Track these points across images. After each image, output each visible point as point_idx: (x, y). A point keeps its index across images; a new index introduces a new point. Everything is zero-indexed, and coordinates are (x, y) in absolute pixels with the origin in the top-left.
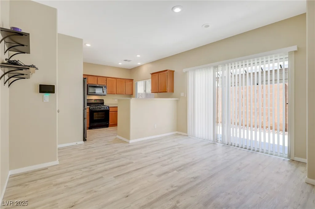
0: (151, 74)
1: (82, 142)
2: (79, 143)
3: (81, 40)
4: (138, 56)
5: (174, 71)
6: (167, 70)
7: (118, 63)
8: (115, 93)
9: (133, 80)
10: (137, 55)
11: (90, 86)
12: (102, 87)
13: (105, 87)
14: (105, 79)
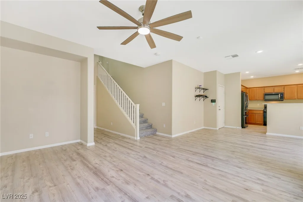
1: (240, 128)
2: (238, 128)
3: (239, 73)
8: (296, 97)
11: (265, 95)
12: (278, 94)
13: (281, 94)
14: (283, 87)
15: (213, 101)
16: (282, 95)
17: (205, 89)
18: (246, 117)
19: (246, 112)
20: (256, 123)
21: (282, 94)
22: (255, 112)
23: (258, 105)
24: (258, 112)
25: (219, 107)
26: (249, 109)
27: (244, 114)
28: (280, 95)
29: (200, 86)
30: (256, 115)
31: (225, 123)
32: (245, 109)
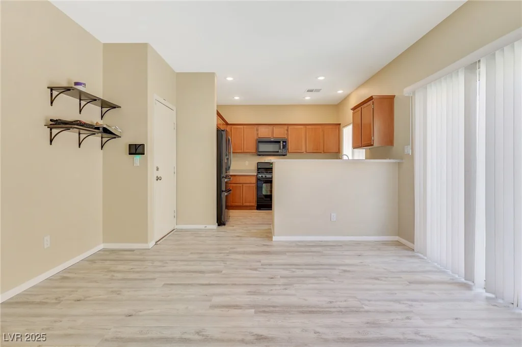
0: (352, 109)
1: (215, 226)
2: (209, 227)
3: (212, 75)
4: (321, 78)
5: (395, 96)
6: (371, 98)
7: (304, 97)
8: (304, 150)
9: (340, 124)
10: (318, 77)
11: (259, 142)
12: (279, 142)
13: (283, 142)
14: (286, 127)
15: (136, 150)
16: (284, 144)
17: (107, 106)
18: (226, 196)
19: (226, 182)
20: (245, 204)
21: (285, 142)
22: (242, 180)
23: (247, 163)
24: (248, 180)
25: (158, 169)
26: (231, 174)
27: (224, 189)
28: (283, 144)
29: (76, 84)
30: (244, 187)
31: (177, 216)
32: (224, 174)
